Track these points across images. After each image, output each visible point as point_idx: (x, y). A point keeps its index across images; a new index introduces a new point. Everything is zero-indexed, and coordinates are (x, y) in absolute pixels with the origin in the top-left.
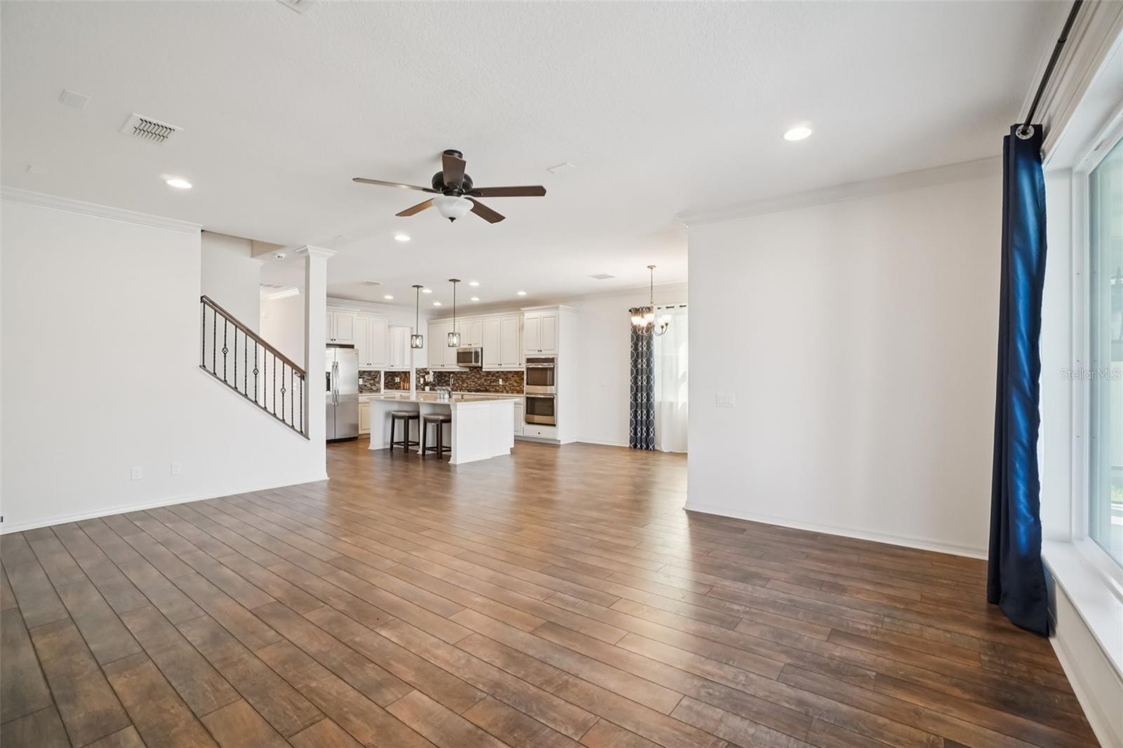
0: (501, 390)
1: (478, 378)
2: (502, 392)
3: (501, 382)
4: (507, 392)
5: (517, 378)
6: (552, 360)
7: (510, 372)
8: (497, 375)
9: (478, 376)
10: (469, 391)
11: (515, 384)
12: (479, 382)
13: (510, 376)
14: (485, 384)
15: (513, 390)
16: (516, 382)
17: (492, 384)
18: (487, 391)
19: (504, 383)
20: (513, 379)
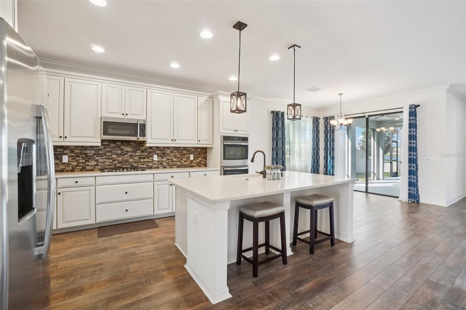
0: (156, 166)
1: (117, 154)
2: (158, 168)
3: (155, 158)
4: (165, 167)
5: (177, 154)
6: (246, 139)
7: (168, 148)
8: (150, 150)
9: (119, 152)
10: (102, 170)
11: (175, 159)
12: (120, 159)
13: (168, 151)
14: (132, 160)
15: (173, 165)
16: (176, 157)
17: (142, 160)
18: (135, 169)
19: (160, 159)
20: (172, 155)
